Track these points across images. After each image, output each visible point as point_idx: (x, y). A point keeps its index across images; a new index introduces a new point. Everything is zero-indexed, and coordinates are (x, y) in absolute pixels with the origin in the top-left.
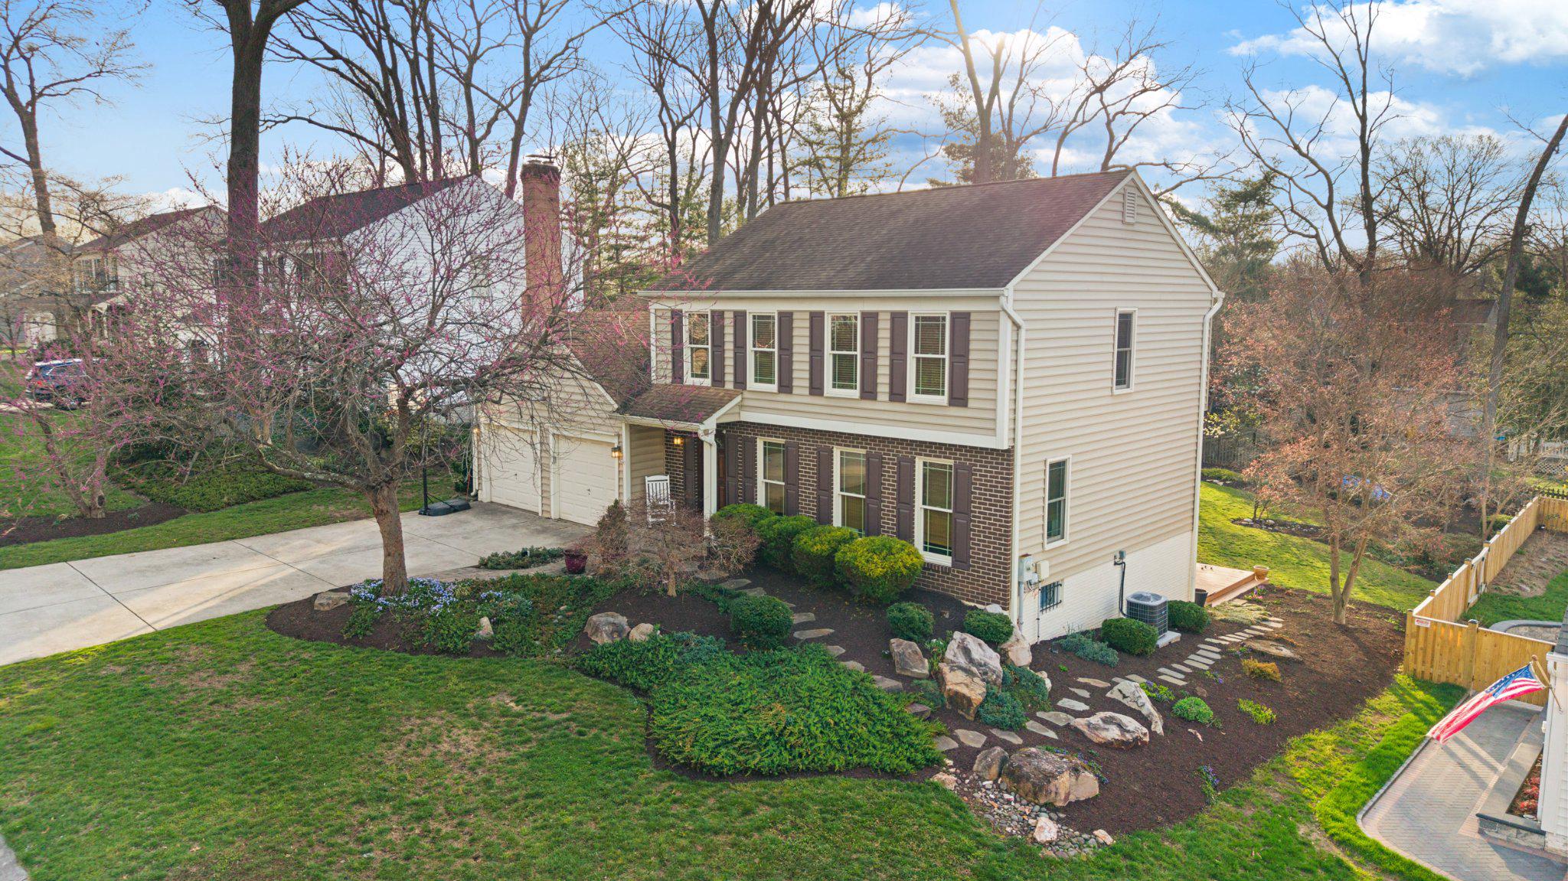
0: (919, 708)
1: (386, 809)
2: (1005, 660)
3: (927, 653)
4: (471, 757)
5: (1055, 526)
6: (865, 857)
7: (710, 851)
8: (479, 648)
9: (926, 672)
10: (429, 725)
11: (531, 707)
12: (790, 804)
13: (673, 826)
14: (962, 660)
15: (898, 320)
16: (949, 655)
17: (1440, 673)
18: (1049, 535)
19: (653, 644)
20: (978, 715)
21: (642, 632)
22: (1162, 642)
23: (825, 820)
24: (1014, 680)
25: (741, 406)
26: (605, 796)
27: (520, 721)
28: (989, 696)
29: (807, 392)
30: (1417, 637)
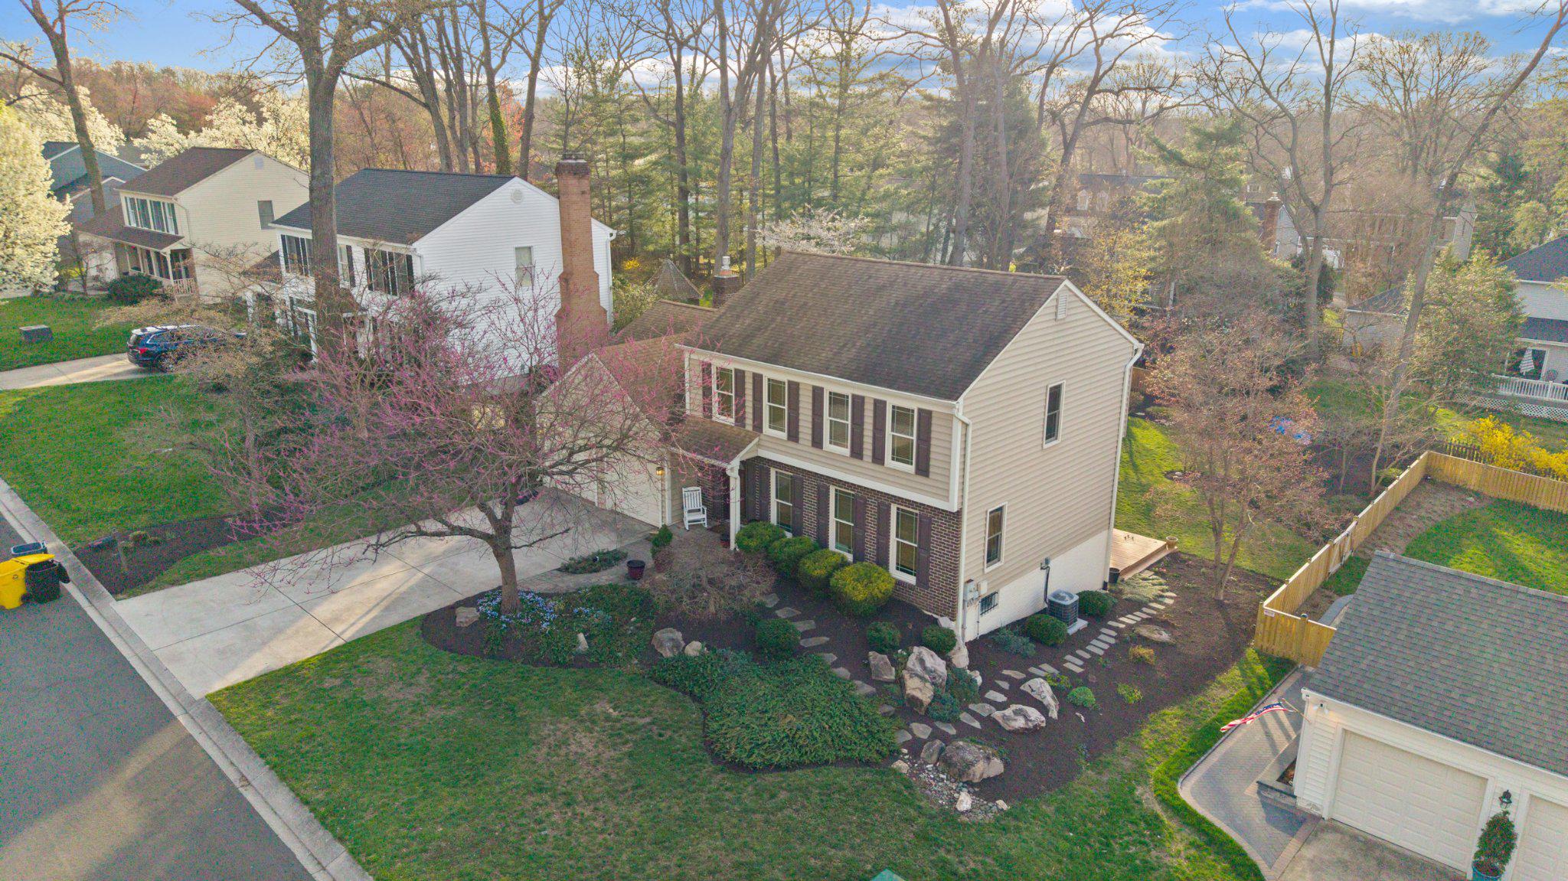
0: (887, 709)
1: (547, 797)
2: (949, 665)
3: (894, 663)
4: (591, 755)
5: (993, 554)
6: (847, 827)
7: (752, 826)
8: (580, 661)
9: (893, 677)
10: (559, 730)
11: (624, 713)
12: (800, 789)
13: (727, 808)
14: (918, 669)
15: (879, 406)
16: (910, 664)
17: (1278, 650)
18: (988, 561)
19: (702, 660)
20: (927, 711)
21: (694, 648)
22: (1072, 630)
23: (822, 800)
24: (956, 681)
25: (758, 445)
26: (682, 786)
27: (618, 725)
28: (936, 697)
29: (810, 444)
30: (1264, 622)
